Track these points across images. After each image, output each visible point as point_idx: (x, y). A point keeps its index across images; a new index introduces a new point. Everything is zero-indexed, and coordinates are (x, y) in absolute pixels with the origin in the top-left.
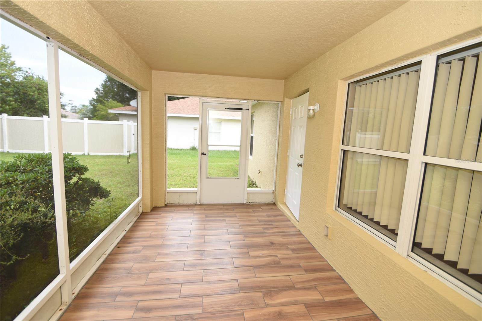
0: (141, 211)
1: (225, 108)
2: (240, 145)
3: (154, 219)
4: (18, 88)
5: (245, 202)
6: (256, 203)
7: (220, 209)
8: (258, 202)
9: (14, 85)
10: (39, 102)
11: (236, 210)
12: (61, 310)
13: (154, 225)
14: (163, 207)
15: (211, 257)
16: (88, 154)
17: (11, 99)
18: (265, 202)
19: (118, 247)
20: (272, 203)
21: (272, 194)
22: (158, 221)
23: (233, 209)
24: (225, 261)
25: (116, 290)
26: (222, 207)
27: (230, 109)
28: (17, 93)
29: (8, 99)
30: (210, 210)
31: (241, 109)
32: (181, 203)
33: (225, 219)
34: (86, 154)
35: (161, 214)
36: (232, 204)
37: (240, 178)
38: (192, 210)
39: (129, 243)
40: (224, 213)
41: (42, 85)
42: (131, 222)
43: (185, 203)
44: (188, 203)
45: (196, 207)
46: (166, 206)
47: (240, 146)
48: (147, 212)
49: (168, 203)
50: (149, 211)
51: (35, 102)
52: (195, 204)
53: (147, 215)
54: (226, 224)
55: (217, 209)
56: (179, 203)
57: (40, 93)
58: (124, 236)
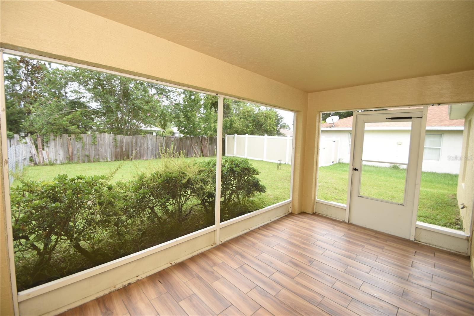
0: (290, 211)
1: (387, 119)
2: (407, 163)
3: (296, 220)
4: (255, 118)
5: (412, 239)
6: (431, 246)
7: (368, 235)
8: (436, 246)
9: (253, 116)
10: (264, 125)
11: (388, 243)
12: (212, 246)
13: (292, 225)
14: (310, 214)
15: (317, 268)
16: (288, 164)
17: (251, 124)
18: (451, 250)
19: (259, 229)
20: (465, 255)
21: (466, 241)
22: (298, 223)
23: (386, 241)
24: (328, 278)
25: (240, 251)
26: (373, 234)
27: (392, 119)
28: (254, 121)
29: (249, 125)
30: (355, 232)
31: (410, 118)
32: (329, 216)
33: (365, 246)
34: (287, 163)
35: (304, 219)
36: (390, 235)
37: (405, 205)
38: (335, 225)
39: (267, 229)
40: (370, 240)
41: (268, 114)
42: (278, 217)
43: (333, 217)
44: (336, 218)
45: (342, 224)
46: (314, 214)
47: (408, 165)
48: (295, 214)
49: (317, 212)
50: (297, 213)
51: (263, 125)
52: (343, 221)
53: (293, 215)
54: (362, 250)
55: (365, 233)
56: (327, 215)
57: (266, 119)
58: (268, 224)
